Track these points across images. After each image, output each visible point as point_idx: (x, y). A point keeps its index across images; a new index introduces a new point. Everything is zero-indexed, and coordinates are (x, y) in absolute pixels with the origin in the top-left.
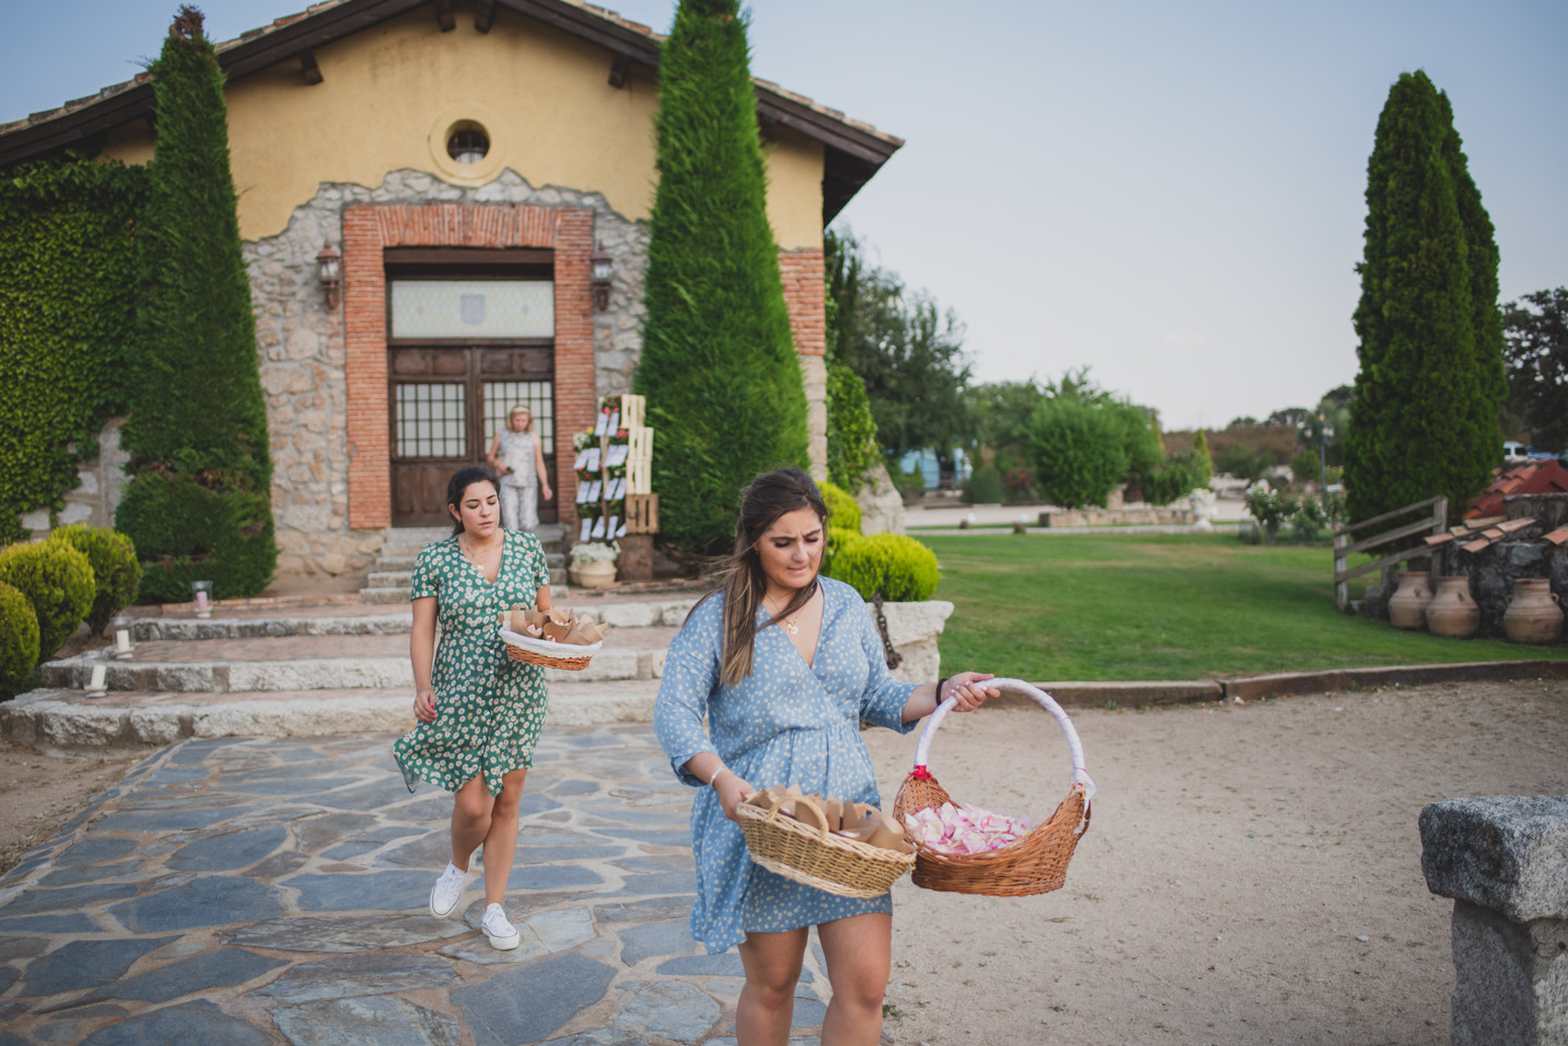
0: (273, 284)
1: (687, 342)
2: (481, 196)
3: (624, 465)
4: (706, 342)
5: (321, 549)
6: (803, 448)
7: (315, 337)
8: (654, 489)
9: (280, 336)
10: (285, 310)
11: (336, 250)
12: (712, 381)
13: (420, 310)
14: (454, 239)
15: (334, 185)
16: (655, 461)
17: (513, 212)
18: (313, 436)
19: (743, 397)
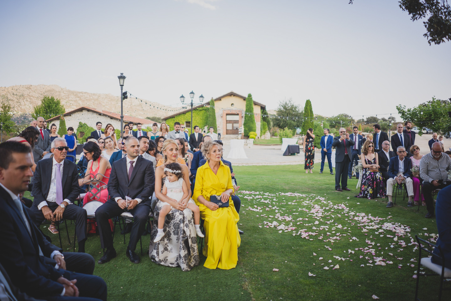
0: (218, 117)
2: (233, 109)
4: (248, 122)
7: (221, 120)
8: (244, 132)
9: (218, 120)
11: (222, 114)
12: (248, 125)
13: (229, 118)
14: (231, 112)
15: (222, 108)
17: (236, 110)
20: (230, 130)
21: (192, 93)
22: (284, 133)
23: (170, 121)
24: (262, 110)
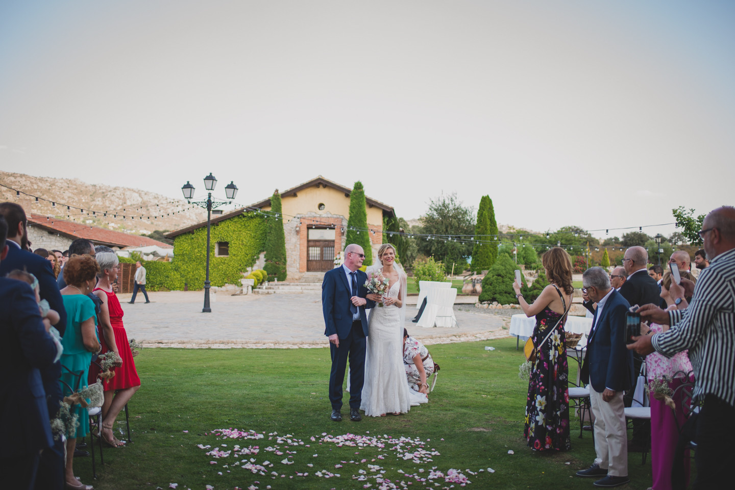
0: (288, 231)
2: (323, 216)
5: (294, 275)
7: (295, 239)
9: (289, 239)
10: (290, 235)
11: (299, 225)
13: (313, 234)
14: (318, 223)
15: (299, 214)
17: (328, 218)
18: (294, 256)
20: (316, 261)
21: (210, 178)
22: (426, 270)
23: (183, 241)
24: (386, 220)
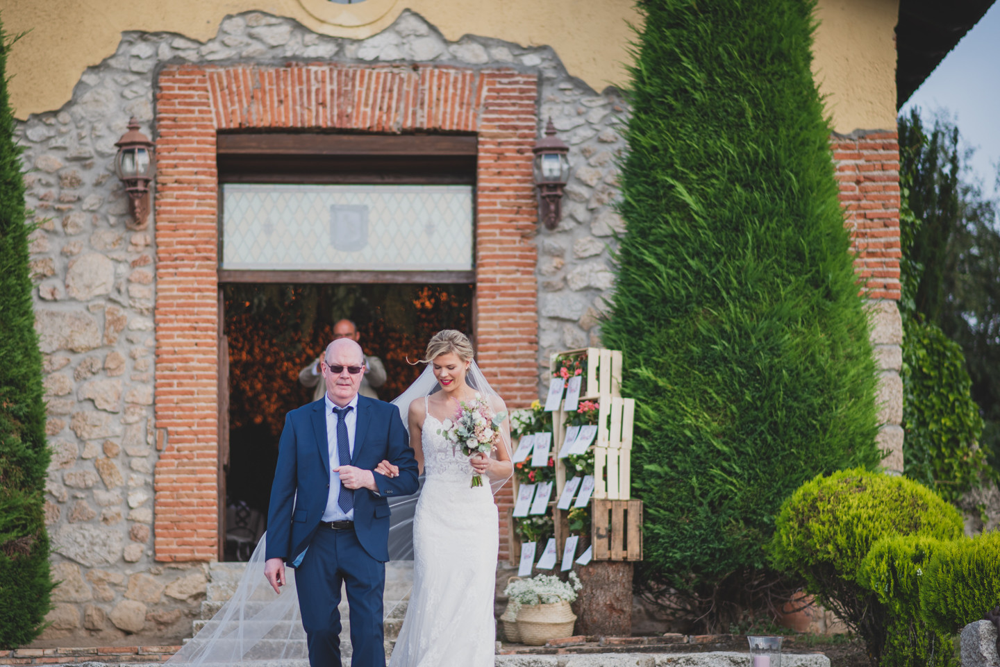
0: (48, 185)
1: (688, 267)
2: (367, 53)
3: (591, 454)
4: (719, 266)
5: (110, 592)
6: (870, 434)
7: (111, 264)
8: (635, 493)
9: (58, 264)
10: (64, 225)
11: (145, 133)
12: (727, 327)
13: (268, 228)
14: (326, 119)
15: (143, 36)
16: (637, 449)
17: (415, 76)
18: (104, 415)
19: (774, 351)
